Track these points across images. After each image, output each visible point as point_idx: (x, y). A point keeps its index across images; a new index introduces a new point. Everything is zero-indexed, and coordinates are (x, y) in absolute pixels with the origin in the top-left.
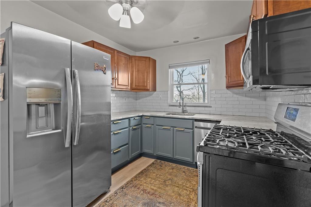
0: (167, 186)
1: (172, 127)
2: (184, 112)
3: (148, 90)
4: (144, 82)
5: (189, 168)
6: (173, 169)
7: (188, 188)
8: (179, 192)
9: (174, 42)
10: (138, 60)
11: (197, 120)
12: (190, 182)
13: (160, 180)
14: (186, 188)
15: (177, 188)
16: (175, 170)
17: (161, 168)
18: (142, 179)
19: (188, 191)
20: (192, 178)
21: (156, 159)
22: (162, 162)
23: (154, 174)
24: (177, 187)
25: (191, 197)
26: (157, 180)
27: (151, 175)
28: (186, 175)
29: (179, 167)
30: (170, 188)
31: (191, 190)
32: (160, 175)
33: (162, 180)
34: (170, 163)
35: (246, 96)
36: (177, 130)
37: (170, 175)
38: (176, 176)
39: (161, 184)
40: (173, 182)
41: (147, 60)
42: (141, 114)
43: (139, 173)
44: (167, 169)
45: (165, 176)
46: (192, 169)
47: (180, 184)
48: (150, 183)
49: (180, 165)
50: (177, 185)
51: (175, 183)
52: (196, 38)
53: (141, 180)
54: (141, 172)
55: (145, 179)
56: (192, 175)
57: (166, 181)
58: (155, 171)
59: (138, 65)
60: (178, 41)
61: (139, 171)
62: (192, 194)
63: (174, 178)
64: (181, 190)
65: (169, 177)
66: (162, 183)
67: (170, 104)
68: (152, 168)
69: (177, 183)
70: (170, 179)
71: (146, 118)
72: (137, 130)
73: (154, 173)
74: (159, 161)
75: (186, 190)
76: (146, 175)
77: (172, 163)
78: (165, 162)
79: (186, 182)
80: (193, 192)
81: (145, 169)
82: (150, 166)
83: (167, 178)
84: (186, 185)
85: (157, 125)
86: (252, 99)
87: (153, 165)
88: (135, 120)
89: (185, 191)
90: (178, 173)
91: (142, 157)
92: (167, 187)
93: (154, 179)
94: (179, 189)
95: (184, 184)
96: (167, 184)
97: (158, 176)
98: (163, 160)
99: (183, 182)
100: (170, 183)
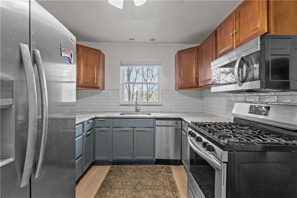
0: (139, 191)
1: (131, 127)
2: (137, 111)
3: (98, 88)
4: (93, 78)
5: (149, 166)
6: (135, 171)
7: (159, 187)
8: (155, 194)
9: (130, 39)
10: (86, 51)
11: (157, 119)
12: (158, 179)
13: (129, 187)
14: (158, 188)
15: (150, 191)
16: (137, 172)
17: (122, 174)
18: (108, 193)
19: (161, 190)
20: (157, 176)
21: (112, 166)
22: (119, 167)
23: (119, 183)
24: (150, 189)
25: (168, 195)
26: (126, 189)
27: (116, 185)
28: (150, 174)
29: (139, 168)
30: (144, 193)
31: (163, 188)
32: (126, 182)
33: (131, 187)
34: (129, 166)
35: (189, 96)
36: (137, 130)
37: (136, 178)
38: (142, 178)
39: (132, 192)
40: (143, 185)
41: (98, 53)
42: (94, 117)
43: (100, 187)
44: (129, 172)
45: (131, 182)
46: (152, 167)
47: (150, 185)
48: (120, 195)
49: (139, 166)
50: (149, 187)
51: (145, 186)
52: (152, 40)
53: (107, 195)
54: (101, 185)
55: (112, 192)
56: (155, 172)
57: (136, 186)
58: (118, 179)
59: (87, 58)
60: (134, 39)
61: (99, 185)
62: (167, 191)
63: (141, 181)
64: (155, 191)
65: (136, 181)
66: (133, 190)
67: (121, 103)
68: (112, 177)
69: (147, 185)
70: (138, 183)
71: (99, 120)
72: (90, 135)
73: (118, 181)
74: (116, 166)
75: (159, 189)
76: (110, 187)
77: (131, 166)
78: (123, 166)
79: (154, 181)
80: (166, 190)
81: (104, 181)
82: (108, 174)
83: (135, 182)
84: (157, 185)
85: (114, 127)
86: (194, 99)
87: (111, 172)
88: (88, 124)
89: (159, 191)
90: (141, 174)
91: (93, 166)
92: (140, 194)
93: (122, 189)
94: (152, 190)
95: (154, 184)
96: (139, 189)
97: (124, 183)
98: (120, 165)
99: (152, 182)
100: (141, 187)
